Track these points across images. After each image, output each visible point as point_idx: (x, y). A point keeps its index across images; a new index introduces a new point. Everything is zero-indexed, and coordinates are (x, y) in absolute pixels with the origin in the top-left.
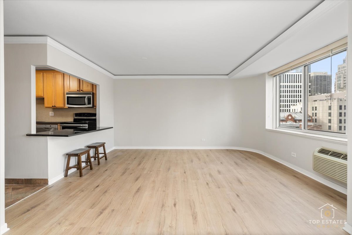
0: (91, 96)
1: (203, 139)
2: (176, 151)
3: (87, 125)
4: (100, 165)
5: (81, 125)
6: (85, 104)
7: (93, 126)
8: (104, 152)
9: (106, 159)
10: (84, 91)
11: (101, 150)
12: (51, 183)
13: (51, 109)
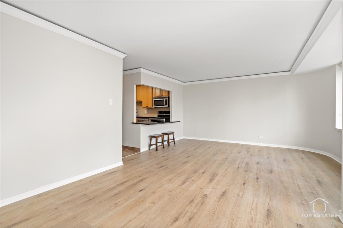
0: (167, 99)
1: (261, 136)
2: (231, 144)
3: (164, 119)
4: (170, 147)
5: (161, 119)
6: (164, 105)
7: (168, 120)
8: (173, 139)
9: (175, 144)
10: (163, 95)
11: (171, 137)
12: (142, 151)
13: (146, 109)
